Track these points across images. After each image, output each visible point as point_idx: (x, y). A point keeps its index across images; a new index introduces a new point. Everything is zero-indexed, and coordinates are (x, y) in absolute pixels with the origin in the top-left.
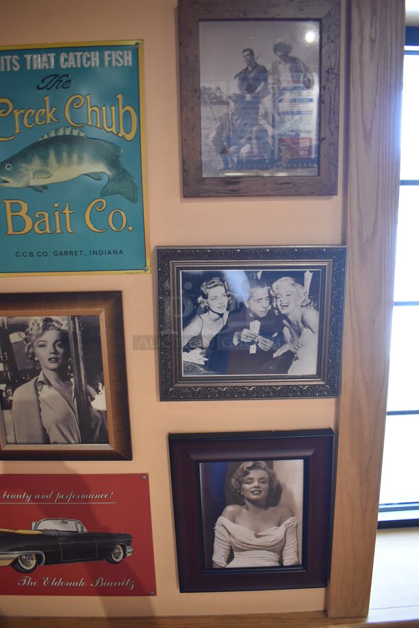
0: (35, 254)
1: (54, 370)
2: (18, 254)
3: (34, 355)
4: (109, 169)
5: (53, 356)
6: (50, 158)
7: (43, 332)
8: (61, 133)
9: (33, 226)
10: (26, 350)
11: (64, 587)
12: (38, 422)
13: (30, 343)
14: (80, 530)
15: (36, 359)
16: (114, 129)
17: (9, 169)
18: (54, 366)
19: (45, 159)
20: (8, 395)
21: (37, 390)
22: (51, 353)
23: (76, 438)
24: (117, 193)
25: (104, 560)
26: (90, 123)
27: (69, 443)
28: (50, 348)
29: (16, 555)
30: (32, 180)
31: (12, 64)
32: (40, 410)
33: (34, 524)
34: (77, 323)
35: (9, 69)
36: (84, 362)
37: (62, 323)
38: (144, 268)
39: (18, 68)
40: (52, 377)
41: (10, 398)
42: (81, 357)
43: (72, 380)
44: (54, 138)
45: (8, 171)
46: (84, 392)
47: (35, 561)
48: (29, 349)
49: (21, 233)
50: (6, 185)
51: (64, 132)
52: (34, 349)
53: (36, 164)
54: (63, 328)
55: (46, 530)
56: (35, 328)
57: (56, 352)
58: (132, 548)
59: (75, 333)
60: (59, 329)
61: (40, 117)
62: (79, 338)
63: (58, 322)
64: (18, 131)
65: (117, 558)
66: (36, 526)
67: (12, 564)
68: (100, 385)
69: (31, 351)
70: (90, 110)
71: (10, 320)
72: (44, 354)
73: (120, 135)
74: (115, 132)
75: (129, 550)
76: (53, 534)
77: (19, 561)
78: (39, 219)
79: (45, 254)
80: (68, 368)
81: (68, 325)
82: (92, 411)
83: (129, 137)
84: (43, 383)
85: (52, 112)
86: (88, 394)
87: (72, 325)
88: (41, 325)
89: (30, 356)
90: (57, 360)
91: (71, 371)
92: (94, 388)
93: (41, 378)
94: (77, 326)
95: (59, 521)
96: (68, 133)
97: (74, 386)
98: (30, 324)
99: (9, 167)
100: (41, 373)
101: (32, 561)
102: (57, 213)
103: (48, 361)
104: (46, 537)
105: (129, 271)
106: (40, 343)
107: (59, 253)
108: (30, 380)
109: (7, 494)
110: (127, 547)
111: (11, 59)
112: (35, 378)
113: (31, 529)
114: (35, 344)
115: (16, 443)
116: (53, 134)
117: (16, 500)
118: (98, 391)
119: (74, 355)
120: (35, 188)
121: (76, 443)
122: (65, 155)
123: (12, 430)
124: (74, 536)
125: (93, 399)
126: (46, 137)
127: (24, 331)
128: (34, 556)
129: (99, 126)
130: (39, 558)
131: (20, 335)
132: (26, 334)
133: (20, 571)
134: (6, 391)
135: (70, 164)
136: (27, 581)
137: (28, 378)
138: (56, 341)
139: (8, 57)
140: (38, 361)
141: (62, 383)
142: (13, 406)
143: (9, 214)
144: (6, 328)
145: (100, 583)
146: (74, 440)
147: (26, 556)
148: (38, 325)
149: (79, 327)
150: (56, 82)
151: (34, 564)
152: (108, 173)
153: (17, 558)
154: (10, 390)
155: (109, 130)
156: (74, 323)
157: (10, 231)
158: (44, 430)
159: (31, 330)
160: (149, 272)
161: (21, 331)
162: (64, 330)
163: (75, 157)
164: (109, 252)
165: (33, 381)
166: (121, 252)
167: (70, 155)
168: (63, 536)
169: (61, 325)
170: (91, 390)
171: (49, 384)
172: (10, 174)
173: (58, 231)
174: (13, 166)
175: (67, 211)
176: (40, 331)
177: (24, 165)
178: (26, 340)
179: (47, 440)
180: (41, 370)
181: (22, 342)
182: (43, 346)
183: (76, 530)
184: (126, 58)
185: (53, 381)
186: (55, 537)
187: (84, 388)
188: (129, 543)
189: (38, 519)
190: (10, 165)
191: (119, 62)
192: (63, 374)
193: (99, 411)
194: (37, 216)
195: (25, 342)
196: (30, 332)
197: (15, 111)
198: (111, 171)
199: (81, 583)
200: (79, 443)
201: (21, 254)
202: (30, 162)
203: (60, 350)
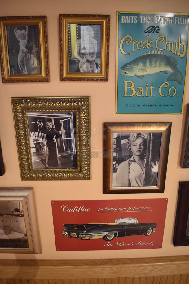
0: (135, 105)
1: (138, 156)
2: (127, 105)
3: (130, 149)
4: (172, 69)
5: (139, 149)
6: (147, 63)
7: (136, 139)
8: (153, 52)
9: (136, 93)
10: (127, 147)
11: (124, 246)
12: (128, 177)
13: (129, 144)
14: (135, 222)
15: (131, 151)
16: (175, 52)
17: (128, 68)
18: (138, 154)
19: (144, 64)
20: (116, 166)
21: (129, 164)
22: (138, 148)
23: (142, 184)
24: (174, 80)
25: (143, 234)
26: (166, 49)
27: (139, 186)
28: (138, 146)
29: (106, 233)
30: (138, 73)
31: (134, 20)
32: (129, 172)
33: (116, 220)
34: (151, 136)
35: (132, 22)
36: (152, 152)
37: (145, 135)
38: (180, 112)
39: (137, 22)
40: (137, 158)
41: (117, 168)
42: (150, 150)
43: (145, 160)
44: (150, 55)
45: (128, 69)
46: (149, 165)
47: (114, 236)
48: (129, 146)
49: (130, 96)
50: (126, 74)
51: (154, 52)
52: (131, 147)
53: (141, 65)
54: (145, 137)
55: (121, 223)
56: (133, 137)
57: (140, 148)
58: (156, 229)
59: (150, 140)
60: (143, 138)
61: (144, 45)
62: (151, 142)
63: (143, 135)
64: (134, 50)
65: (149, 233)
66: (117, 221)
67: (103, 238)
68: (157, 161)
69: (129, 147)
70: (166, 43)
71: (122, 134)
72: (135, 149)
73: (178, 55)
74: (176, 54)
75: (154, 230)
76: (123, 224)
77: (107, 236)
78: (139, 90)
79: (139, 105)
80: (144, 155)
81: (147, 136)
82: (151, 173)
83: (182, 56)
84: (132, 161)
85: (150, 43)
86: (151, 165)
87: (149, 137)
88: (136, 136)
89: (129, 150)
90: (140, 151)
91: (145, 156)
92: (154, 163)
93: (132, 159)
94: (151, 137)
95: (127, 219)
96: (156, 53)
97: (145, 162)
98: (131, 136)
99: (128, 66)
100: (132, 157)
101: (112, 236)
102: (147, 88)
103: (136, 152)
104: (120, 226)
105: (174, 114)
106: (134, 144)
107: (146, 105)
108: (127, 160)
109: (107, 208)
110: (154, 229)
111: (134, 18)
112: (129, 159)
113: (114, 223)
114: (132, 144)
115: (116, 187)
116: (149, 53)
117: (111, 211)
118: (155, 164)
119: (148, 149)
120: (138, 77)
121: (142, 186)
122: (153, 62)
123: (115, 181)
124: (133, 225)
125: (152, 168)
126: (146, 54)
127: (128, 139)
128: (114, 234)
129: (169, 50)
130: (115, 234)
131: (125, 140)
132: (128, 140)
133: (106, 240)
134: (115, 165)
135: (155, 66)
136: (109, 244)
137: (126, 159)
138: (141, 143)
139: (132, 17)
140: (132, 152)
141: (141, 161)
142: (117, 171)
143: (126, 87)
144: (120, 137)
145: (140, 244)
146: (142, 185)
147: (110, 234)
148: (134, 136)
149: (152, 137)
150: (153, 30)
151: (113, 237)
152: (171, 71)
153: (106, 235)
154: (117, 164)
155: (174, 52)
156: (150, 136)
157: (126, 95)
158: (129, 181)
159: (131, 138)
160: (182, 114)
161: (126, 139)
162: (145, 139)
163: (158, 64)
164: (167, 105)
165: (128, 160)
166: (172, 105)
167: (156, 62)
168: (128, 225)
169: (144, 136)
170: (153, 164)
171: (135, 161)
172: (129, 70)
173: (147, 96)
174: (130, 66)
175: (152, 87)
176: (135, 139)
177: (135, 66)
178: (128, 143)
179: (130, 185)
180: (132, 155)
181: (126, 143)
182: (135, 145)
183: (134, 222)
184: (184, 21)
185: (137, 160)
186: (124, 226)
187: (150, 163)
188: (155, 227)
189: (118, 218)
190: (129, 66)
191: (181, 23)
192: (142, 157)
193: (154, 173)
194: (138, 89)
195: (127, 144)
196: (130, 139)
197: (134, 42)
198: (172, 71)
199: (132, 244)
200: (144, 186)
201: (129, 105)
202: (138, 65)
203: (142, 147)
